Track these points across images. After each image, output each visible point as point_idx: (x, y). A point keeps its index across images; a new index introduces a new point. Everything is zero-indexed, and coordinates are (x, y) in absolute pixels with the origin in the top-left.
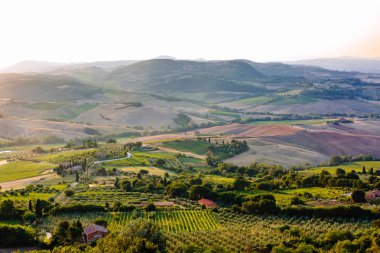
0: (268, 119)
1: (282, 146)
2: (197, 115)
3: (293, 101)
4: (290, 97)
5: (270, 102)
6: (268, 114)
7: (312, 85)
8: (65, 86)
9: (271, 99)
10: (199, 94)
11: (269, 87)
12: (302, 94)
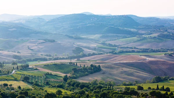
0: (133, 52)
1: (125, 69)
2: (89, 48)
3: (153, 40)
4: (151, 38)
5: (138, 41)
6: (135, 48)
7: (166, 31)
8: (14, 29)
9: (139, 39)
10: (96, 35)
11: (141, 32)
12: (158, 36)
